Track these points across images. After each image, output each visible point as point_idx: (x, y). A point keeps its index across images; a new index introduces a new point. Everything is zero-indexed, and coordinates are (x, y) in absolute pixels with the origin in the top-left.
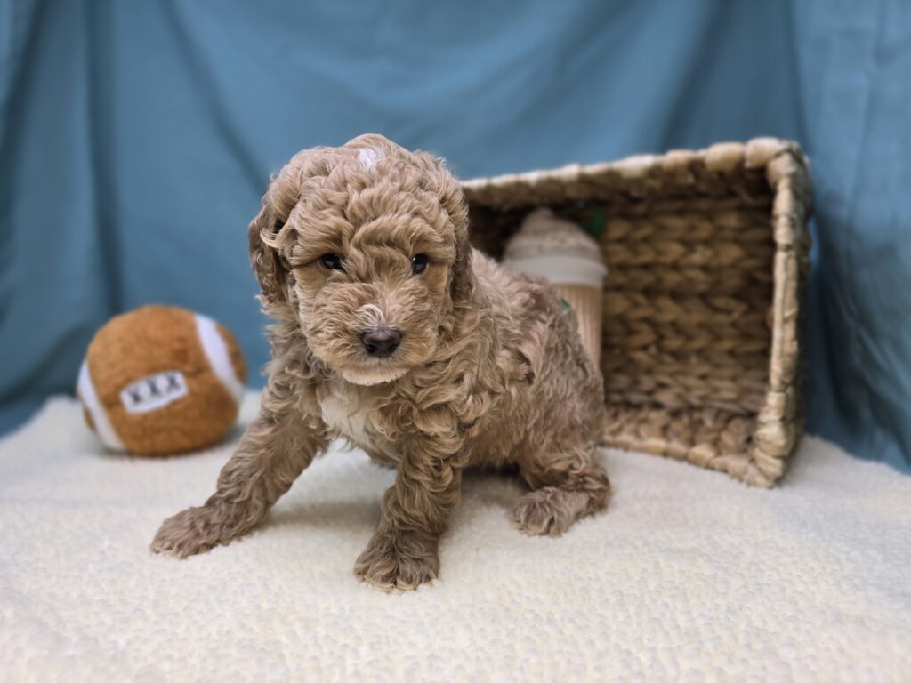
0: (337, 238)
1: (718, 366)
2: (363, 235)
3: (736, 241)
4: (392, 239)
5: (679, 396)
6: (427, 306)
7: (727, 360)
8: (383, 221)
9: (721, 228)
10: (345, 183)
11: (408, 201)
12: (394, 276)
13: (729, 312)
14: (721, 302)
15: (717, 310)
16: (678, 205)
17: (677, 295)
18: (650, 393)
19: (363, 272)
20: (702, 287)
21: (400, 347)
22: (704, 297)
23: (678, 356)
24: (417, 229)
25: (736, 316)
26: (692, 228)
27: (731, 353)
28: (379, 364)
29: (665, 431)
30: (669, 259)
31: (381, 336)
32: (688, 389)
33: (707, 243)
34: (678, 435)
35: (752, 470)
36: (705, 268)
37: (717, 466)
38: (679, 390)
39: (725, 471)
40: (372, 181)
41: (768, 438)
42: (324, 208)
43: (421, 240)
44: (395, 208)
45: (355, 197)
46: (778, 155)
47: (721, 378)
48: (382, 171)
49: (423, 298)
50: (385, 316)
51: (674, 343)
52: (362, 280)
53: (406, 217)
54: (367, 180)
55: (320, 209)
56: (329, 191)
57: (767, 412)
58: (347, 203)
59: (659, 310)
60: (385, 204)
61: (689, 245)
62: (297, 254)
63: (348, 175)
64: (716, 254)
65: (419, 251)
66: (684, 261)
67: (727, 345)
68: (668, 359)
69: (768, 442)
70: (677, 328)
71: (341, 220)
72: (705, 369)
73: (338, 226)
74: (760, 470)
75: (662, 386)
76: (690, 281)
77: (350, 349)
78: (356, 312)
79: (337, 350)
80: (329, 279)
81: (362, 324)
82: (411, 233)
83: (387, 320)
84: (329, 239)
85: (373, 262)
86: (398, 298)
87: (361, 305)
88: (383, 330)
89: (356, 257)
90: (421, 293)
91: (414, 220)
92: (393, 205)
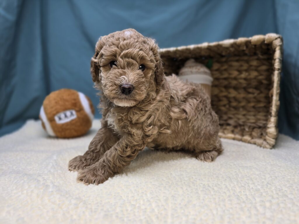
10: (119, 39)
19: (122, 66)
21: (133, 92)
24: (141, 54)
40: (128, 39)
45: (122, 42)
48: (131, 36)
49: (142, 77)
50: (128, 80)
52: (122, 68)
53: (138, 50)
54: (126, 38)
55: (110, 46)
56: (114, 41)
58: (119, 44)
62: (102, 62)
63: (120, 36)
65: (142, 63)
77: (116, 90)
78: (119, 78)
79: (112, 91)
80: (112, 69)
81: (121, 82)
82: (139, 55)
83: (129, 82)
84: (112, 55)
85: (126, 63)
86: (133, 75)
87: (121, 76)
88: (127, 85)
89: (120, 61)
90: (141, 75)
91: (140, 51)
92: (134, 46)
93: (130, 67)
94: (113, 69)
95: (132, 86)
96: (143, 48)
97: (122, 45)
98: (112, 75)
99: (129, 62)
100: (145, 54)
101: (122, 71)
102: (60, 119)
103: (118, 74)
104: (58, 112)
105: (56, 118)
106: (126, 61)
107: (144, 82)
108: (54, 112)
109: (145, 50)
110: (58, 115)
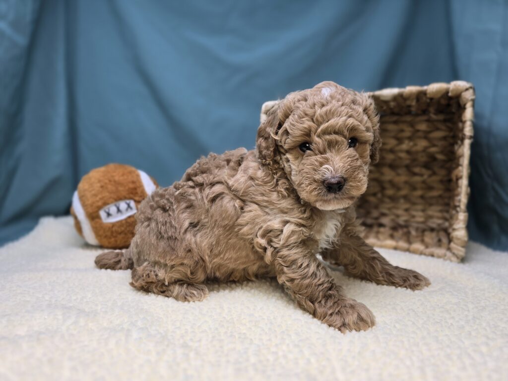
0: (308, 133)
1: (414, 204)
2: (322, 130)
3: (426, 138)
4: (337, 130)
5: (393, 220)
6: (359, 163)
7: (419, 201)
8: (332, 122)
9: (418, 131)
10: (314, 105)
11: (346, 111)
12: (338, 149)
13: (422, 175)
14: (417, 170)
15: (415, 174)
16: (395, 118)
17: (392, 167)
18: (377, 219)
19: (321, 149)
20: (407, 162)
21: (345, 187)
22: (408, 167)
23: (393, 199)
24: (350, 123)
25: (425, 177)
26: (402, 131)
27: (422, 197)
28: (335, 197)
29: (392, 237)
30: (388, 147)
31: (333, 181)
32: (398, 216)
33: (410, 138)
34: (400, 239)
35: (449, 254)
36: (408, 152)
37: (427, 253)
38: (392, 217)
39: (432, 256)
40: (328, 103)
41: (459, 237)
42: (303, 118)
43: (353, 129)
44: (338, 115)
45: (319, 111)
46: (467, 89)
47: (417, 210)
48: (332, 97)
49: (356, 159)
50: (334, 170)
51: (390, 192)
52: (321, 153)
53: (344, 118)
54: (325, 103)
55: (301, 118)
56: (307, 109)
57: (459, 223)
58: (314, 115)
59: (382, 174)
60: (333, 113)
61: (400, 140)
62: (288, 142)
63: (315, 101)
64: (415, 145)
65: (352, 136)
66: (397, 148)
67: (419, 193)
68: (387, 200)
69: (458, 239)
70: (392, 184)
71: (311, 123)
72: (407, 206)
73: (310, 127)
74: (454, 254)
75: (384, 215)
76: (400, 158)
77: (318, 190)
78: (319, 170)
79: (312, 191)
80: (304, 156)
81: (323, 176)
82: (347, 126)
83: (336, 173)
84: (304, 135)
85: (327, 143)
86: (341, 160)
87: (321, 166)
88: (334, 178)
89: (318, 141)
90: (354, 157)
91: (349, 119)
92: (337, 114)
93: (334, 147)
94: (307, 156)
95: (343, 178)
96: (354, 113)
97: (319, 116)
98: (308, 167)
99: (331, 140)
100: (356, 123)
101: (323, 158)
102: (109, 215)
103: (317, 163)
104: (106, 204)
105: (102, 214)
106: (326, 140)
107: (360, 166)
108: (100, 204)
109: (357, 115)
110: (106, 208)
